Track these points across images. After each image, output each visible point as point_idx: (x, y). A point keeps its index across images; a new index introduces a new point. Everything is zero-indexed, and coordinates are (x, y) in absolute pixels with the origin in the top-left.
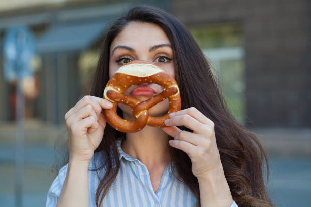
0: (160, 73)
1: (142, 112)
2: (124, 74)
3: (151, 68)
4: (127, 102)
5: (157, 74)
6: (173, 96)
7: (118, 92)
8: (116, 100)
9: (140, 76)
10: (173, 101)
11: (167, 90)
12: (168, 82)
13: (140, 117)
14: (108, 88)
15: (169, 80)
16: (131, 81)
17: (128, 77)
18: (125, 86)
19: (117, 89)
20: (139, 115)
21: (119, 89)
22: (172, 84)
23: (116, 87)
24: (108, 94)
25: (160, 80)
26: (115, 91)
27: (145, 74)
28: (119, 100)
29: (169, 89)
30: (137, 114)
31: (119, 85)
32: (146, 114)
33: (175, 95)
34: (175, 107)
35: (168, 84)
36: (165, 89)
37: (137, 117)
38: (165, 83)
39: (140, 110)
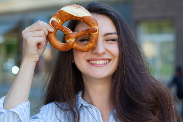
0: (89, 17)
1: (71, 39)
2: (65, 12)
3: (83, 12)
4: (63, 31)
5: (87, 16)
6: (93, 33)
7: (58, 22)
8: (56, 27)
9: (75, 15)
10: (92, 37)
11: (91, 29)
12: (92, 23)
13: (69, 42)
14: (53, 19)
15: (93, 22)
16: (69, 17)
17: (67, 14)
18: (64, 20)
19: (58, 21)
20: (69, 41)
21: (60, 21)
22: (94, 25)
23: (58, 19)
24: (52, 22)
25: (87, 21)
26: (57, 21)
27: (79, 15)
28: (58, 28)
29: (91, 28)
30: (68, 39)
31: (60, 18)
32: (73, 41)
33: (95, 33)
34: (93, 40)
35: (92, 25)
36: (89, 28)
37: (67, 41)
38: (90, 23)
39: (70, 38)
